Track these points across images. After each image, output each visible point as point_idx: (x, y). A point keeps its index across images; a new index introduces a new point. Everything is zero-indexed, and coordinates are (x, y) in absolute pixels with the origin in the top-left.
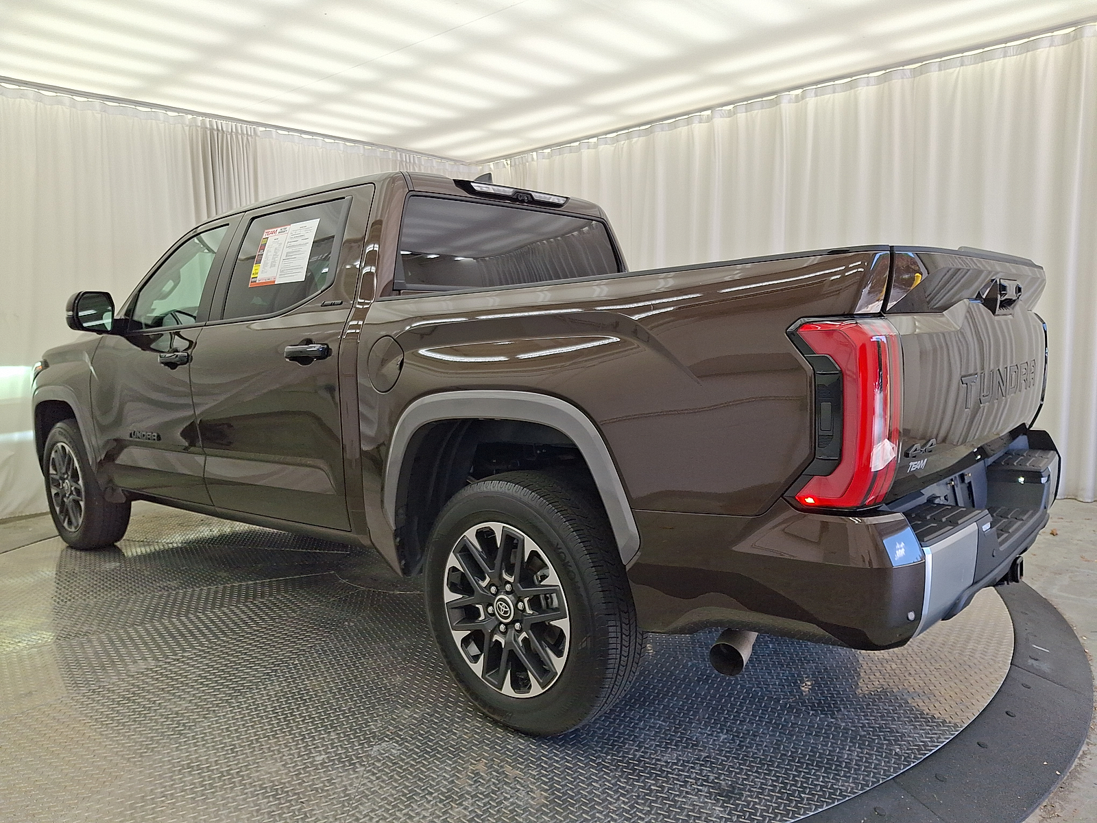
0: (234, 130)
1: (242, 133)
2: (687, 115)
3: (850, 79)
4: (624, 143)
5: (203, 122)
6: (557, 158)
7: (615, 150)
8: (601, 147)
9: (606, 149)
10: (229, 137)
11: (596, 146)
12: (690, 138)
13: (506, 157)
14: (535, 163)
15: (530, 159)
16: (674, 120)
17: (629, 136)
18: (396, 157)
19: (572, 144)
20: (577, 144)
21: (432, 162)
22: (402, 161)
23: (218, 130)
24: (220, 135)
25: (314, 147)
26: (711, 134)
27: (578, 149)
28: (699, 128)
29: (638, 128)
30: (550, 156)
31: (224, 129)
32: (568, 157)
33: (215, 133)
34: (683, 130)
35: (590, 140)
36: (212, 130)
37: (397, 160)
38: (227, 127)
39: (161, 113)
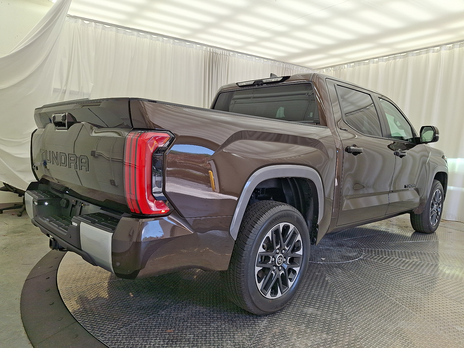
0: (221, 53)
1: (224, 55)
2: (427, 49)
4: (392, 62)
5: (210, 50)
6: (357, 68)
7: (387, 64)
8: (380, 63)
9: (382, 64)
10: (219, 56)
11: (377, 62)
12: (427, 60)
13: (331, 67)
14: (346, 69)
15: (343, 68)
16: (419, 51)
17: (395, 58)
19: (365, 61)
20: (368, 61)
21: (298, 69)
22: (286, 68)
23: (215, 53)
24: (216, 55)
25: (251, 61)
26: (439, 58)
27: (368, 63)
28: (432, 55)
29: (400, 55)
30: (353, 67)
31: (218, 53)
32: (363, 67)
33: (214, 54)
34: (424, 56)
35: (375, 60)
36: (213, 53)
37: (284, 67)
38: (219, 51)
39: (194, 45)
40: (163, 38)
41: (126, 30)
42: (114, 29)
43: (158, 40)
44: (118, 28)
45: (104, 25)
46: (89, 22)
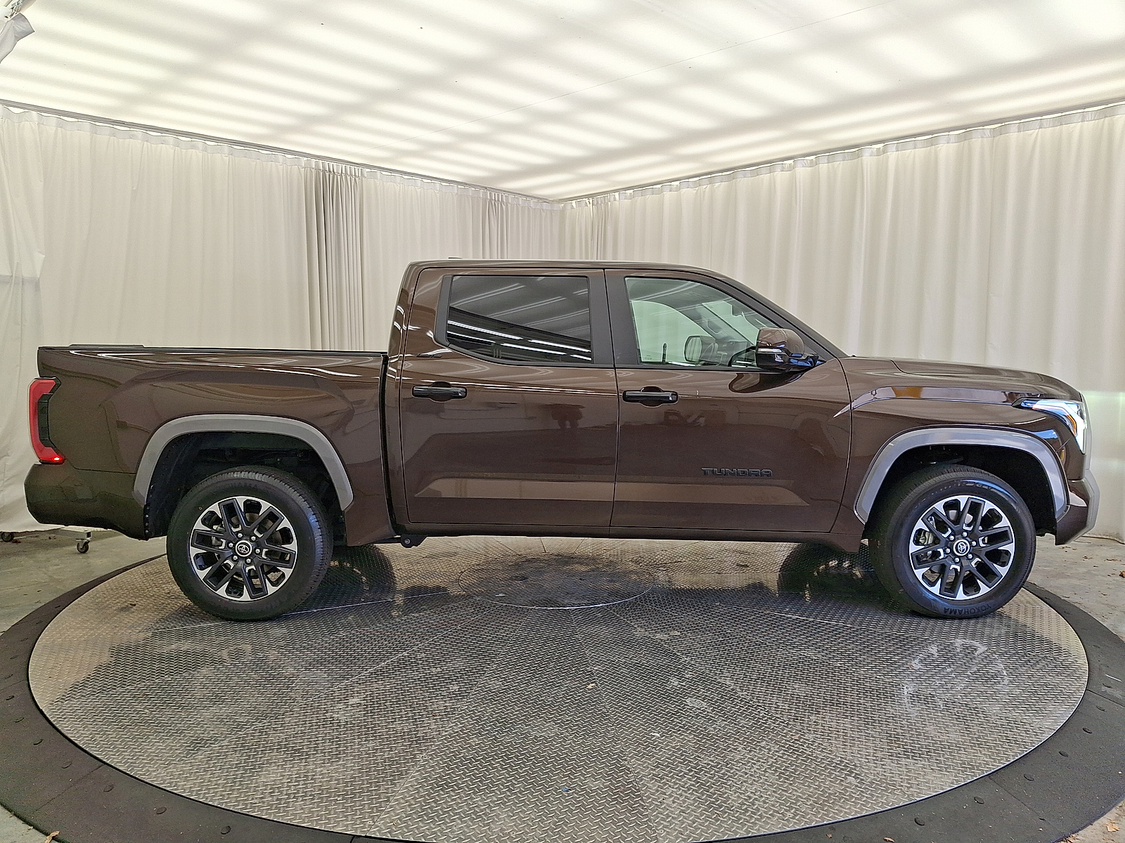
0: (344, 172)
1: (351, 175)
2: (770, 163)
3: (931, 136)
4: (706, 188)
5: (317, 164)
6: (639, 199)
7: (696, 193)
8: (683, 191)
9: (688, 192)
10: (339, 177)
11: (678, 189)
12: (772, 185)
13: (588, 196)
14: (617, 203)
15: (612, 199)
16: (756, 167)
17: (711, 181)
18: (486, 195)
19: (655, 187)
20: (659, 186)
21: (518, 201)
22: (491, 199)
23: (330, 171)
24: (331, 176)
25: (413, 187)
26: (792, 183)
27: (661, 191)
28: (780, 176)
29: (721, 174)
30: (632, 197)
31: (335, 171)
32: (650, 198)
33: (327, 174)
34: (765, 177)
35: (673, 183)
36: (324, 171)
37: (487, 198)
38: (337, 168)
39: (280, 156)
40: (206, 142)
41: (115, 127)
42: (87, 124)
43: (193, 147)
44: (97, 123)
45: (61, 117)
46: (23, 110)
